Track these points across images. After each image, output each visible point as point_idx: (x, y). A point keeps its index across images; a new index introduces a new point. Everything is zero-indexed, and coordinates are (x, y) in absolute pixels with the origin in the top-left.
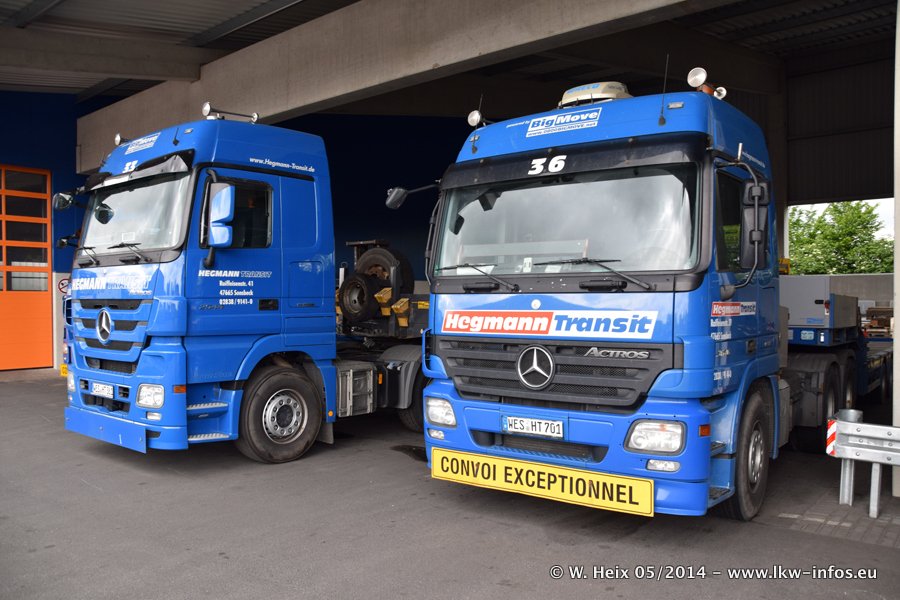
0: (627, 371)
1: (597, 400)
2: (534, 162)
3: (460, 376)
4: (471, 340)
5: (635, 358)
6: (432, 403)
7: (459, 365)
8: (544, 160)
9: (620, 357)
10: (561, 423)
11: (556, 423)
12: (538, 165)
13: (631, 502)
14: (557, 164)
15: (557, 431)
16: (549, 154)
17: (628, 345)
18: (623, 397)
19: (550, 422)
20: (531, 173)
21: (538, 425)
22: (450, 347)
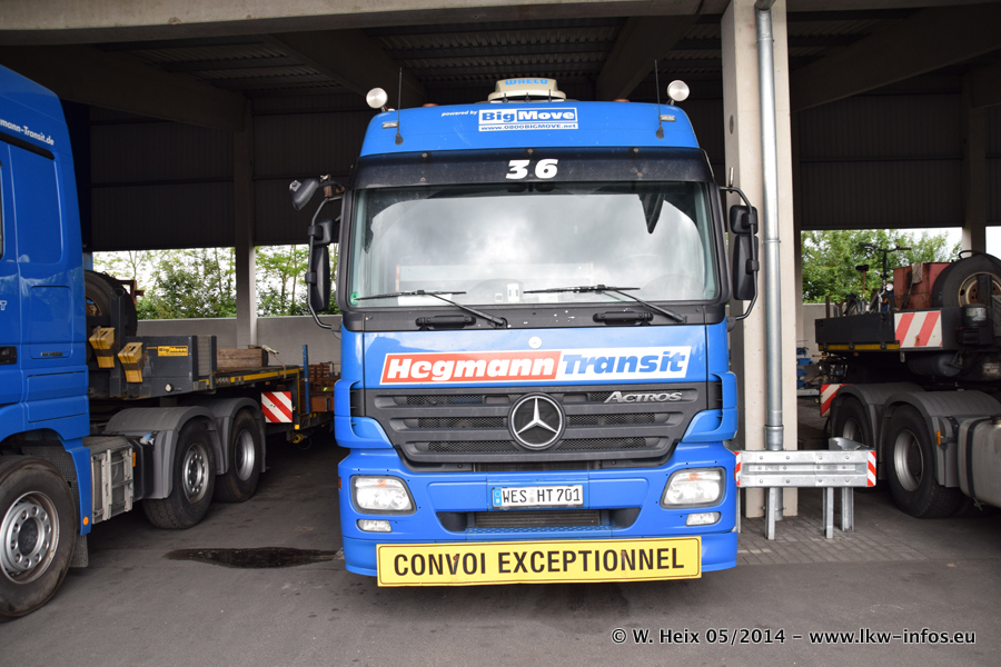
0: (656, 416)
1: (622, 454)
2: (512, 163)
3: (414, 442)
4: (434, 392)
5: (668, 401)
6: (360, 483)
7: (411, 427)
8: (527, 162)
9: (649, 401)
10: (580, 488)
11: (573, 488)
12: (519, 169)
13: (675, 566)
14: (547, 169)
15: (574, 496)
16: (535, 156)
17: (658, 387)
18: (652, 447)
19: (564, 488)
20: (509, 176)
21: (547, 494)
22: (393, 404)
